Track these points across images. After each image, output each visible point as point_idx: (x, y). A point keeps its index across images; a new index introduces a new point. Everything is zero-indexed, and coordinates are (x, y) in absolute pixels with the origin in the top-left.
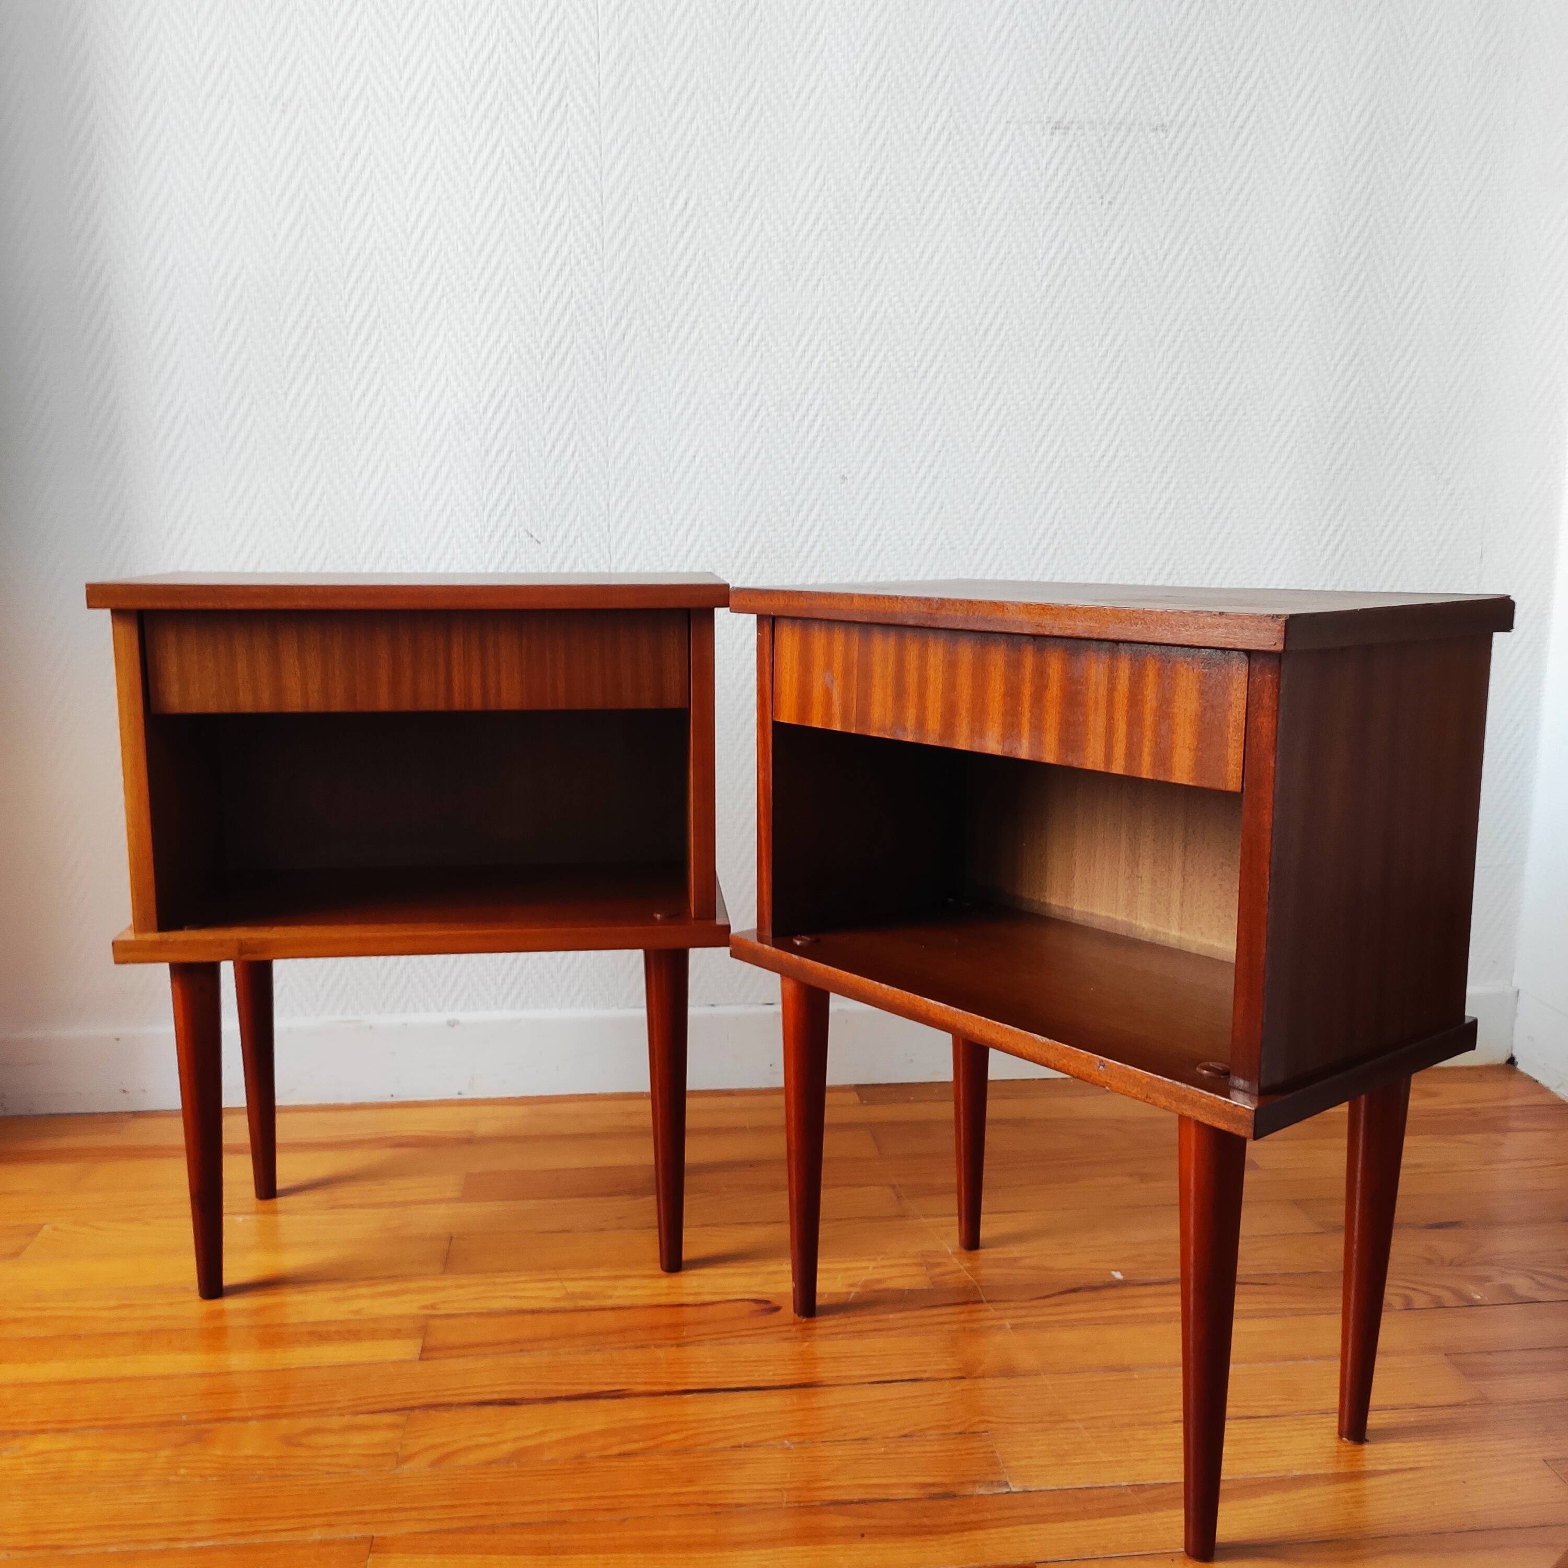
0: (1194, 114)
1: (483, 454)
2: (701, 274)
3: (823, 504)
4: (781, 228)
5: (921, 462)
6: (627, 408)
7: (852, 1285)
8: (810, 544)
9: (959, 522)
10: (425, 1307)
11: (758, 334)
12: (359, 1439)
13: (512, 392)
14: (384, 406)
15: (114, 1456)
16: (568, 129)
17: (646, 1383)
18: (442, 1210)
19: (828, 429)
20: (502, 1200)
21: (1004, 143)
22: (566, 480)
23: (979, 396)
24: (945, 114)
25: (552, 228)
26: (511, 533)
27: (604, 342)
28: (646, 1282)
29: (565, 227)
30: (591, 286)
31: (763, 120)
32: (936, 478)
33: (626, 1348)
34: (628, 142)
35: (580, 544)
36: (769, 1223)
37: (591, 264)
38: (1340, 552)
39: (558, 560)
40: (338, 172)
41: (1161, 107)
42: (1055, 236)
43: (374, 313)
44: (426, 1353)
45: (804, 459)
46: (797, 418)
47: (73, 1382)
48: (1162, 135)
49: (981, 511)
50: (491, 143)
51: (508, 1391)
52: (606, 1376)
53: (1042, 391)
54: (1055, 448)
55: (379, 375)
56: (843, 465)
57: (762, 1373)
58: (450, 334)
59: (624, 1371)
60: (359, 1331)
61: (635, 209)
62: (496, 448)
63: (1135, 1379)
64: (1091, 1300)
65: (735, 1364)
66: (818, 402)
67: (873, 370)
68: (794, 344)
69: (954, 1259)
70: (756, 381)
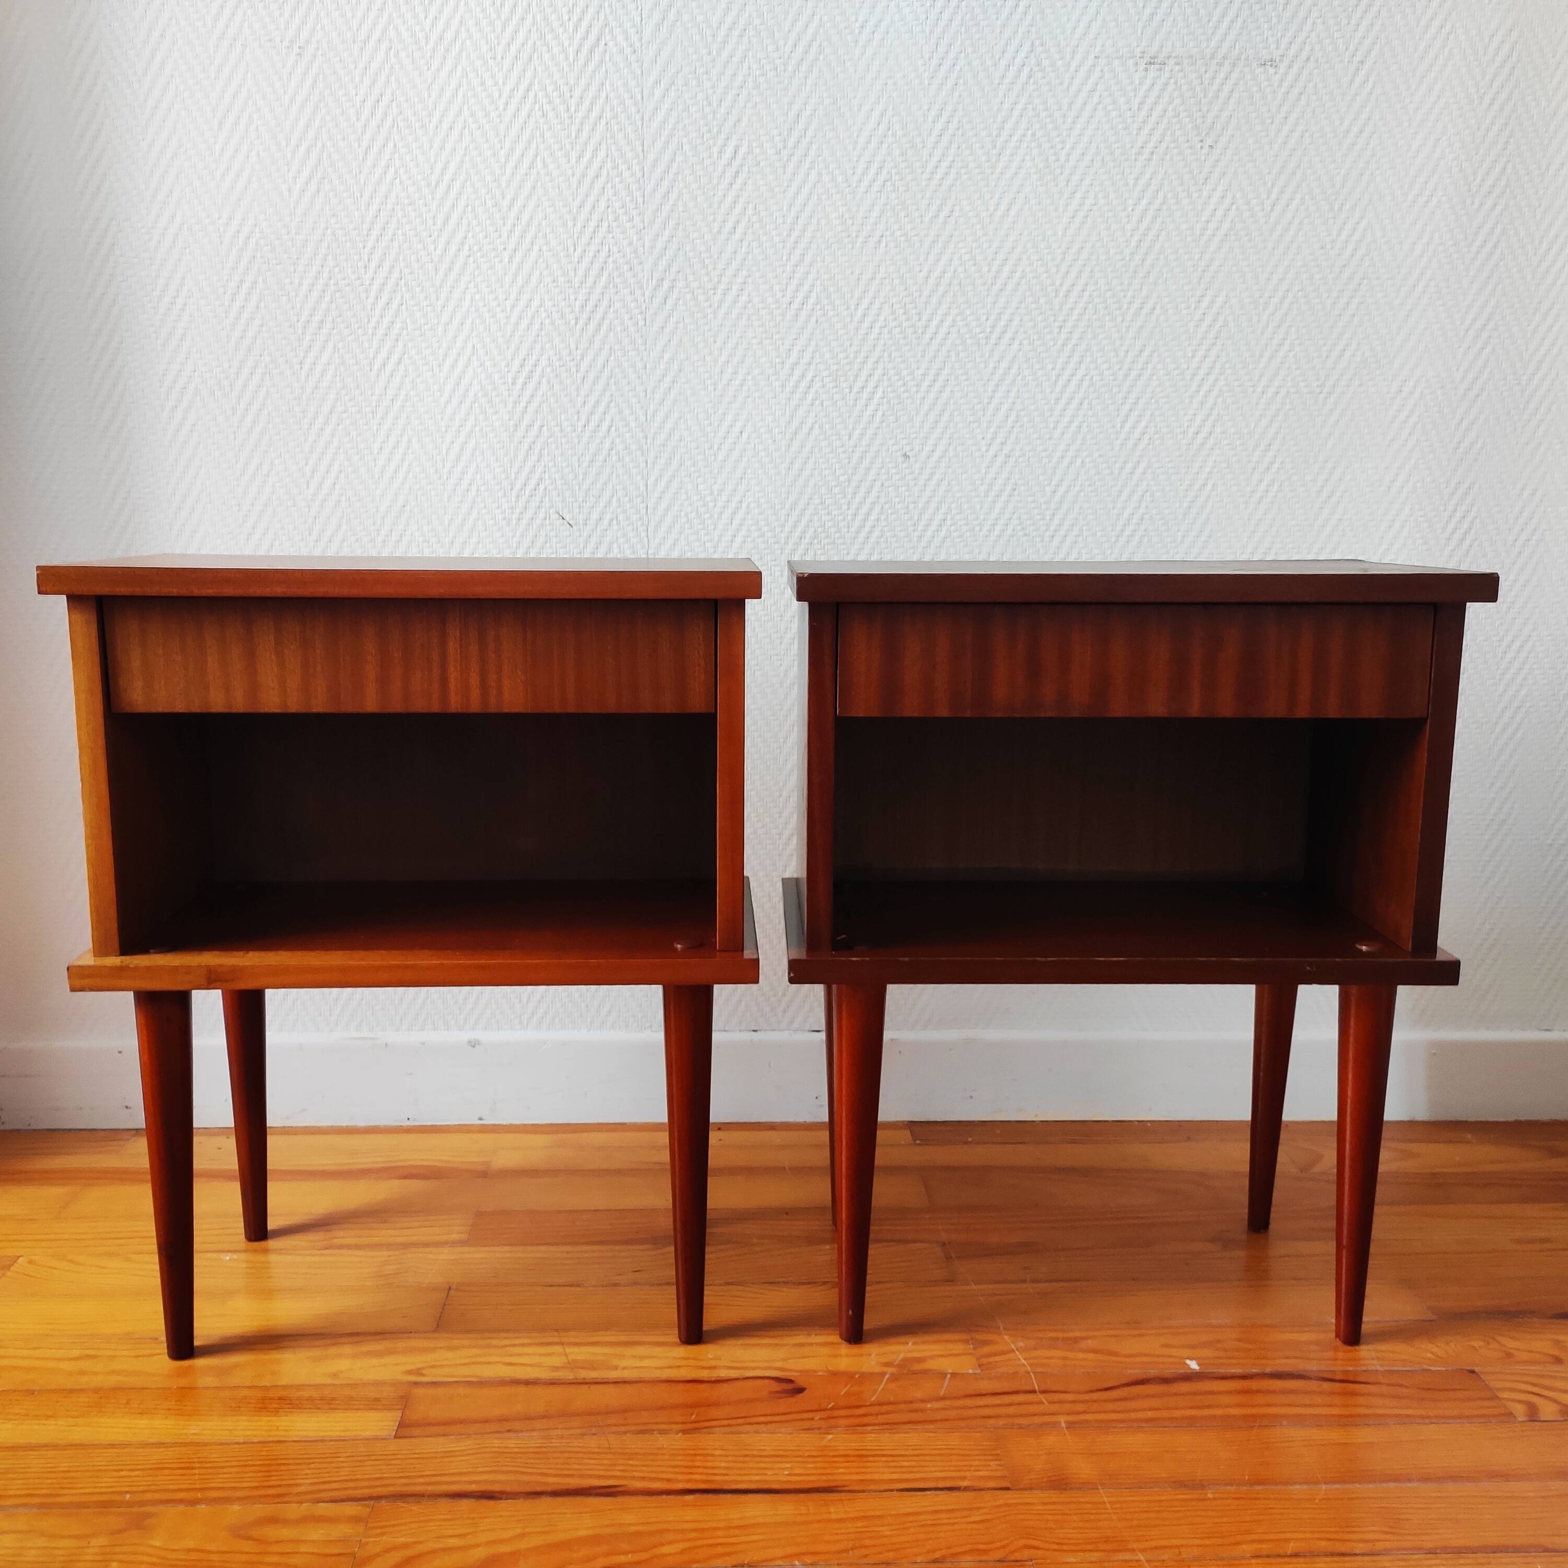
0: (1308, 47)
1: (511, 428)
2: (750, 231)
3: (882, 485)
4: (840, 179)
5: (993, 439)
6: (668, 379)
7: (887, 1364)
8: (867, 529)
9: (1033, 505)
10: (409, 1372)
11: (814, 295)
12: (316, 1533)
13: (544, 362)
14: (406, 376)
15: (41, 1542)
16: (607, 72)
17: (643, 1478)
18: (445, 1255)
19: (889, 402)
20: (511, 1245)
21: (1091, 81)
22: (601, 458)
23: (1059, 366)
24: (1026, 48)
25: (588, 180)
26: (541, 515)
27: (644, 307)
28: (657, 1351)
29: (603, 178)
30: (631, 244)
31: (821, 58)
32: (1008, 456)
33: (625, 1433)
34: (672, 84)
35: (615, 527)
36: (800, 1284)
37: (630, 220)
38: (1468, 542)
39: (592, 545)
40: (358, 120)
41: (1271, 40)
42: (1148, 185)
43: (396, 275)
44: (404, 1429)
45: (862, 435)
46: (855, 390)
47: (14, 1448)
48: (1271, 71)
49: (1059, 494)
50: (522, 88)
51: (486, 1482)
52: (600, 1467)
53: (1129, 360)
54: (1143, 424)
55: (401, 343)
56: (905, 442)
57: (776, 1472)
58: (477, 297)
59: (620, 1462)
60: (334, 1399)
61: (679, 158)
62: (526, 421)
63: (1209, 1499)
64: (1161, 1395)
65: (747, 1459)
66: (879, 372)
67: (940, 336)
68: (853, 307)
69: (1006, 1337)
70: (810, 349)
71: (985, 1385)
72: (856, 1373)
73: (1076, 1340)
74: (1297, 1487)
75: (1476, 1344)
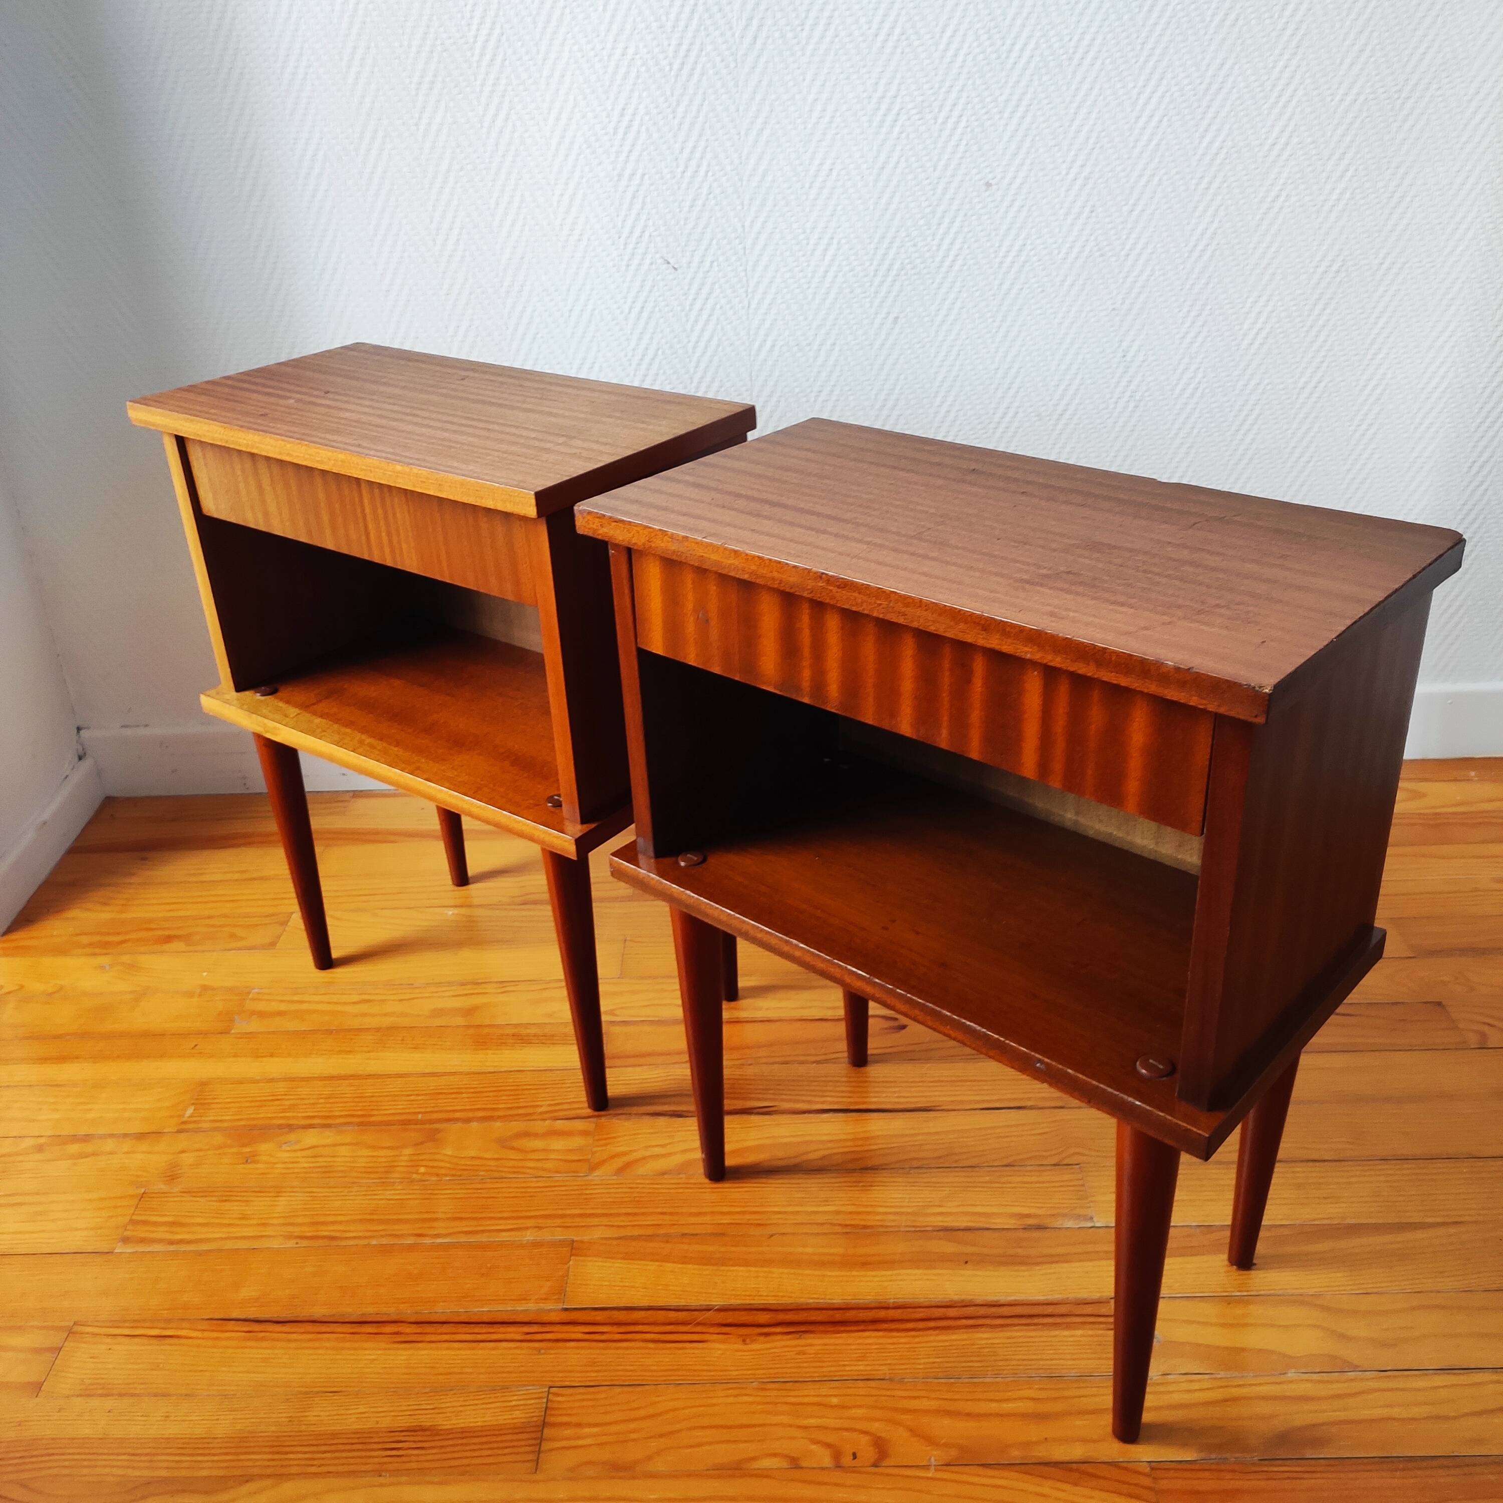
1: (616, 179)
3: (966, 215)
5: (1073, 162)
6: (760, 120)
8: (951, 258)
9: (1109, 226)
10: (606, 1013)
11: (899, 26)
12: (558, 1144)
13: (641, 109)
14: (515, 132)
15: (367, 1152)
17: (790, 1100)
19: (972, 131)
22: (700, 202)
23: (1140, 84)
26: (648, 261)
27: (734, 48)
32: (1087, 179)
33: (773, 1063)
35: (716, 269)
39: (695, 286)
43: (497, 31)
45: (946, 166)
46: (940, 121)
47: (332, 1078)
49: (1136, 213)
52: (757, 1091)
53: (1210, 73)
54: (1221, 138)
55: (507, 99)
56: (988, 170)
57: (888, 1095)
58: (575, 48)
59: (772, 1087)
60: (553, 1036)
62: (628, 172)
65: (866, 1084)
66: (962, 101)
67: (1024, 60)
68: (938, 35)
70: (896, 81)
75: (1446, 979)
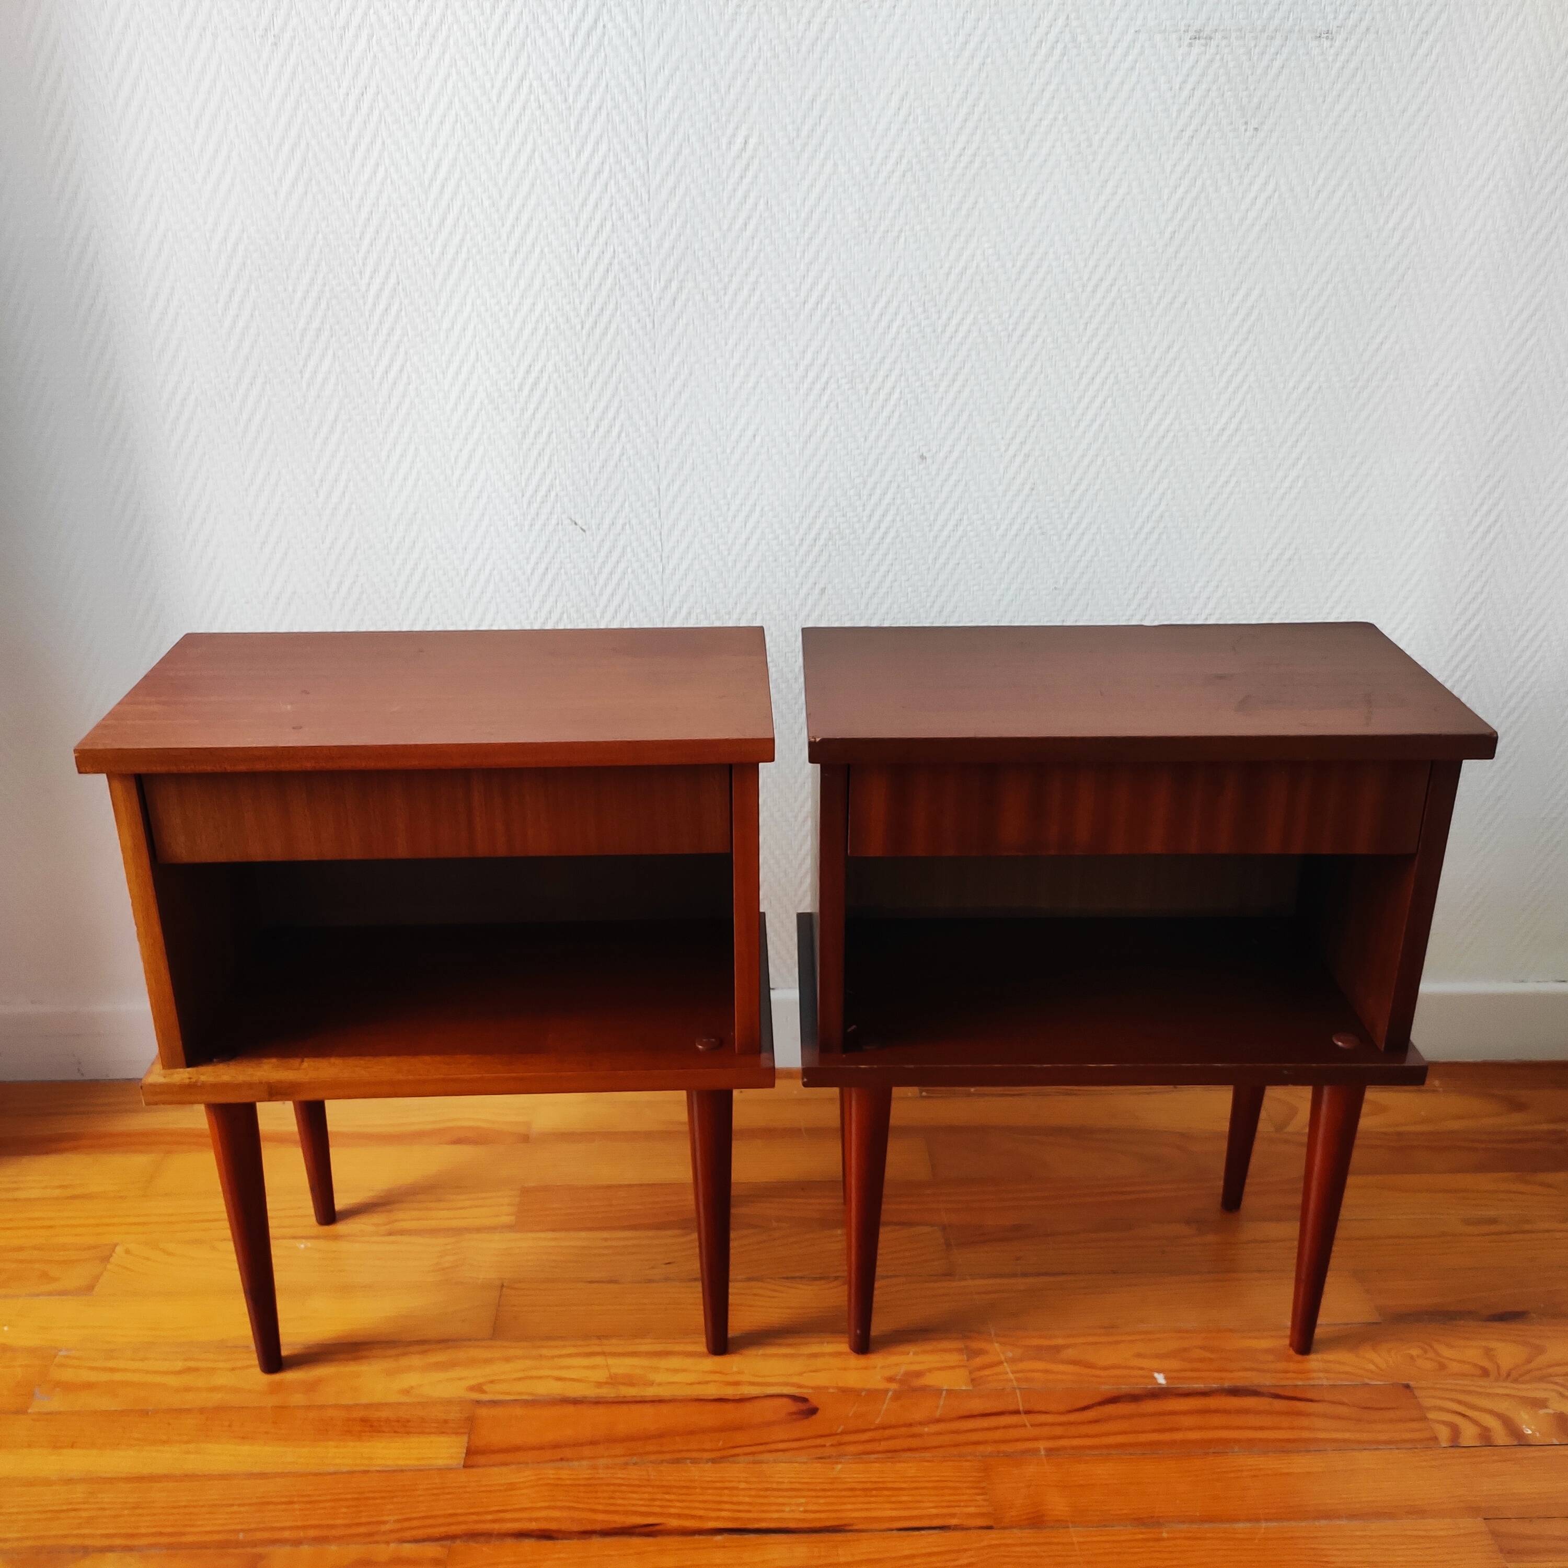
0: (1368, 17)
1: (520, 436)
2: (762, 227)
3: (899, 486)
4: (857, 170)
5: (1013, 438)
6: (678, 383)
7: (890, 1379)
8: (882, 530)
9: (1051, 504)
10: (472, 1389)
11: (828, 295)
13: (550, 367)
14: (409, 384)
16: (606, 56)
17: (679, 1515)
18: (497, 1243)
19: (906, 403)
20: (554, 1230)
21: (1130, 58)
22: (612, 463)
23: (1083, 364)
24: (1061, 22)
25: (590, 175)
26: (554, 521)
27: (651, 309)
28: (688, 1362)
29: (605, 174)
30: (637, 243)
31: (838, 36)
32: (1027, 456)
33: (662, 1462)
34: (677, 68)
35: (628, 531)
36: (815, 1279)
37: (636, 218)
38: (1492, 535)
39: (605, 550)
40: (342, 115)
41: (1328, 9)
42: (1186, 171)
43: (392, 280)
44: (470, 1457)
45: (878, 437)
46: (871, 391)
48: (1326, 43)
49: (1078, 493)
50: (516, 76)
51: (546, 1519)
52: (641, 1502)
53: (1156, 356)
54: (1168, 421)
55: (402, 350)
56: (922, 443)
57: (793, 1508)
58: (479, 302)
59: (659, 1496)
60: (408, 1421)
61: (686, 151)
62: (534, 429)
63: (1163, 1539)
64: (1130, 1417)
65: (768, 1493)
66: (896, 372)
67: (961, 334)
68: (869, 306)
69: (996, 1345)
70: (825, 350)
71: (977, 1405)
72: (863, 1390)
73: (1057, 1349)
74: (1240, 1526)
75: (1415, 1352)
